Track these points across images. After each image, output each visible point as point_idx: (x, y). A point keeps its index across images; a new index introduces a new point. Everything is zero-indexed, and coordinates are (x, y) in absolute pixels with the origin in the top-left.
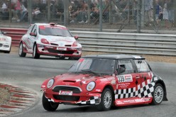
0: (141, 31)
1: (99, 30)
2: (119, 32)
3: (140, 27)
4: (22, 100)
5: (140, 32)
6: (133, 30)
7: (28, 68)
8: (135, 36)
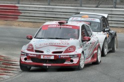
0: (117, 6)
1: (79, 5)
2: (97, 7)
3: (116, 3)
4: (10, 68)
5: (116, 8)
6: (110, 6)
7: (16, 39)
8: (112, 11)
